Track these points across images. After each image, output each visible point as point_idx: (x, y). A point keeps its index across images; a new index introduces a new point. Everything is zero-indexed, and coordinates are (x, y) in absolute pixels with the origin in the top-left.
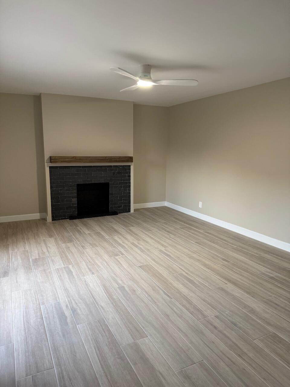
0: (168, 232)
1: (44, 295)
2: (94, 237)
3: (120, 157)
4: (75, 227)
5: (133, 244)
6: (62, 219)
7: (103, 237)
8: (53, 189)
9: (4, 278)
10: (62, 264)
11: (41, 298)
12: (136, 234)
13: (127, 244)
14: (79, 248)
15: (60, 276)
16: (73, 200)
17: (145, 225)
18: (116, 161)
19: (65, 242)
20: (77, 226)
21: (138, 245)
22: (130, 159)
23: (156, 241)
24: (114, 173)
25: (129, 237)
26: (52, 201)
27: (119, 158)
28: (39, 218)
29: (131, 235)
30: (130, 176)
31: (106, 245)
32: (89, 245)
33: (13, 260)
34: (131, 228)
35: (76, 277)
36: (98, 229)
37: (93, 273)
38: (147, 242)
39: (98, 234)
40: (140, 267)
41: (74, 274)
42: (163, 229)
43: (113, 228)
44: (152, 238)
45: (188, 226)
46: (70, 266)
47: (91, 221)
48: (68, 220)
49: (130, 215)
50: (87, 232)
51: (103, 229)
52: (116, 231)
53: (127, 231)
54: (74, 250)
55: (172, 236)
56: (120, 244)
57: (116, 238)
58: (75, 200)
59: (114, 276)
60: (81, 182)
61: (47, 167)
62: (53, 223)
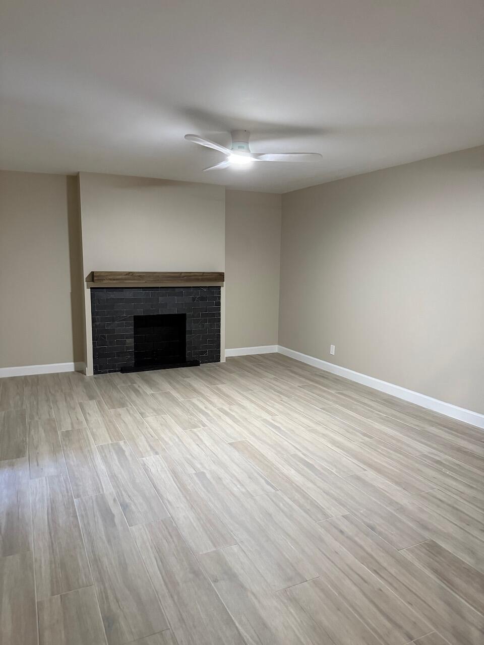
0: (279, 392)
1: (81, 483)
2: (161, 399)
3: (203, 273)
4: (130, 384)
5: (221, 410)
6: (110, 372)
7: (174, 400)
8: (96, 324)
9: (18, 459)
10: (109, 439)
11: (75, 488)
12: (228, 396)
13: (211, 410)
14: (135, 415)
15: (106, 456)
16: (128, 341)
17: (243, 381)
18: (198, 280)
19: (113, 407)
20: (133, 382)
21: (229, 411)
22: (220, 277)
23: (258, 405)
24: (194, 299)
25: (215, 399)
26: (94, 343)
27: (201, 274)
28: (73, 370)
29: (220, 396)
30: (219, 304)
31: (178, 411)
32: (152, 411)
33: (32, 432)
34: (220, 386)
35: (130, 458)
36: (167, 387)
37: (157, 453)
38: (244, 407)
39: (167, 395)
40: (231, 444)
41: (127, 453)
42: (271, 388)
43: (190, 385)
44: (252, 401)
45: (311, 383)
46: (122, 443)
47: (156, 375)
48: (119, 373)
49: (219, 366)
50: (149, 391)
51: (175, 388)
52: (195, 390)
53: (213, 391)
54: (128, 418)
55: (285, 399)
56: (201, 411)
57: (195, 401)
58: (130, 342)
59: (189, 457)
60: (140, 312)
61: (88, 288)
62: (95, 378)
